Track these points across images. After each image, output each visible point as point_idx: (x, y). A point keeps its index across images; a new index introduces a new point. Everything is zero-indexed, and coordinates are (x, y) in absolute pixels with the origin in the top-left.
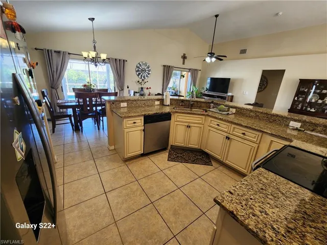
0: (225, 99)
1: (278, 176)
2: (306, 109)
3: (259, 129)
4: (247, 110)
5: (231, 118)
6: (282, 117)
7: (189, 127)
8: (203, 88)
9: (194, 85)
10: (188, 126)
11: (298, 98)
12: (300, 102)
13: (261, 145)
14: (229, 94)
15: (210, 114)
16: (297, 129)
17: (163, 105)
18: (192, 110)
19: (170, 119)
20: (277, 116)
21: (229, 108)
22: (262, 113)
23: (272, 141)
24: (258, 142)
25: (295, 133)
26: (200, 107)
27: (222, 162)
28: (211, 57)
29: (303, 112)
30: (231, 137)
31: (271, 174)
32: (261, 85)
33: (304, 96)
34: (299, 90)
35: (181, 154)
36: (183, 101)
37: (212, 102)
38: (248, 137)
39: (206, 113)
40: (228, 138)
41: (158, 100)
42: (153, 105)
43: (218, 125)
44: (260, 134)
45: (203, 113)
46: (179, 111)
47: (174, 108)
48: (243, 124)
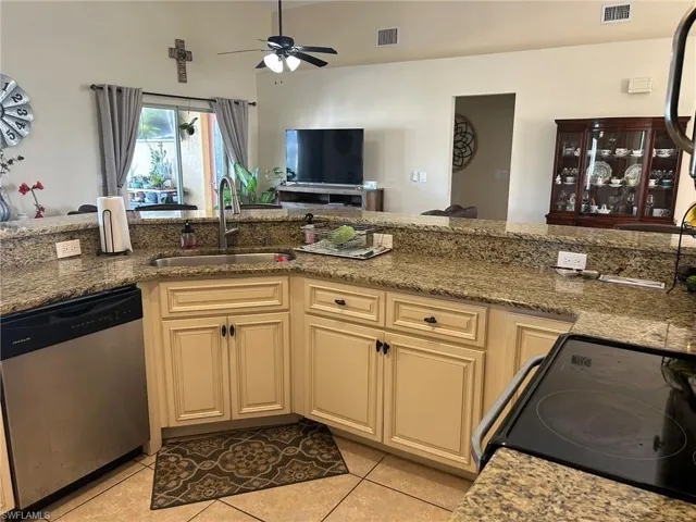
0: (359, 205)
1: (562, 470)
2: (588, 209)
3: (475, 293)
4: (428, 231)
5: (383, 268)
6: (532, 241)
7: (228, 331)
8: (276, 171)
9: (241, 161)
10: (224, 330)
11: (563, 180)
12: (570, 189)
13: (491, 352)
14: (370, 185)
15: (307, 264)
16: (579, 275)
17: (99, 253)
18: (233, 261)
19: (137, 313)
20: (519, 239)
21: (370, 234)
22: (474, 236)
23: (520, 329)
24: (481, 343)
25: (576, 288)
26: (266, 244)
27: (381, 444)
28: (282, 53)
29: (582, 219)
30: (394, 339)
31: (541, 466)
32: (459, 145)
33: (576, 171)
34: (561, 151)
35: (214, 457)
36: (188, 227)
37: (309, 219)
38: (446, 331)
39: (292, 265)
40: (382, 347)
41: (69, 234)
42: (46, 262)
43: (341, 303)
44: (482, 310)
45: (278, 266)
46: (175, 270)
47: (153, 264)
48: (424, 286)
